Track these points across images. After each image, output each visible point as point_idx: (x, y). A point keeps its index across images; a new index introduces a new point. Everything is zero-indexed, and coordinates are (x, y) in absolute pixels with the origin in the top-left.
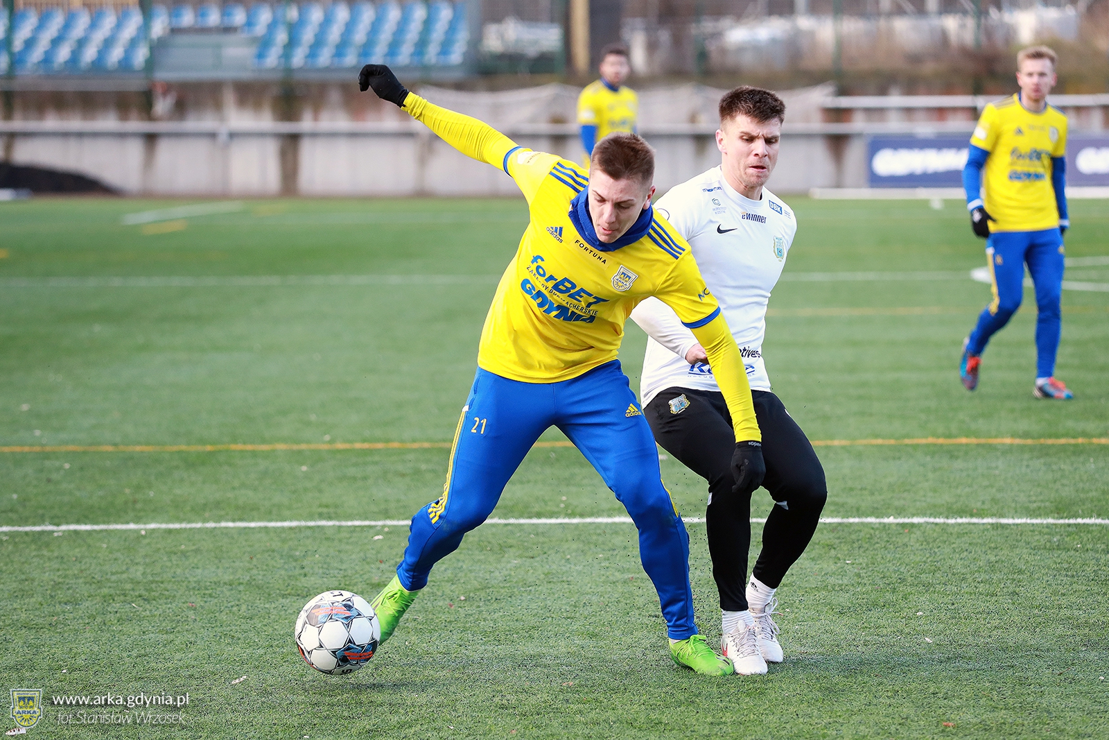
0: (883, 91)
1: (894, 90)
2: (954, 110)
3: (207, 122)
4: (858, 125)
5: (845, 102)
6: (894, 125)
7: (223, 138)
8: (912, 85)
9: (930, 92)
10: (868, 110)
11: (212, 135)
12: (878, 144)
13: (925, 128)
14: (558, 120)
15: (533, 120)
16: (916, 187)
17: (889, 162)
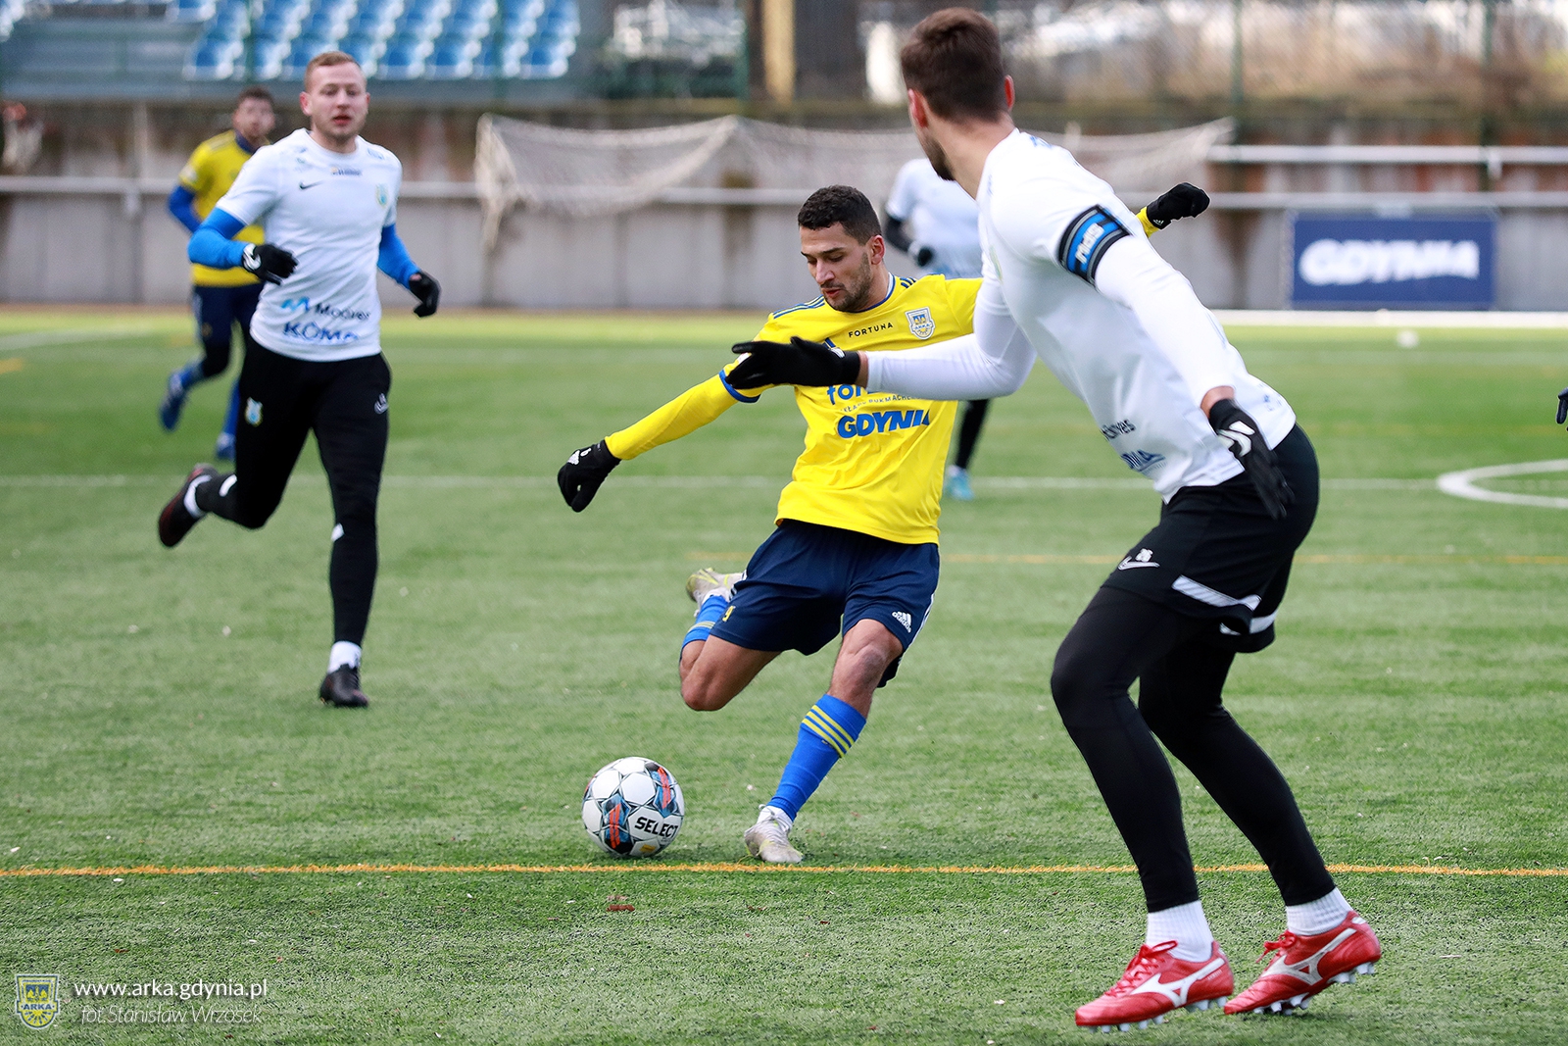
0: (1318, 138)
1: (1339, 134)
2: (1447, 168)
3: (105, 178)
4: (1274, 194)
5: (1249, 153)
6: (1338, 197)
7: (132, 205)
8: (1370, 129)
9: (1402, 139)
10: (1291, 168)
11: (113, 199)
12: (1311, 230)
13: (1394, 203)
14: (737, 181)
15: (693, 181)
16: (1375, 309)
17: (1328, 263)
